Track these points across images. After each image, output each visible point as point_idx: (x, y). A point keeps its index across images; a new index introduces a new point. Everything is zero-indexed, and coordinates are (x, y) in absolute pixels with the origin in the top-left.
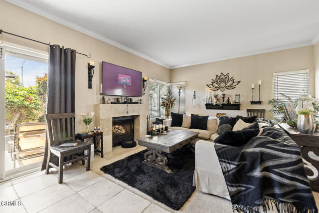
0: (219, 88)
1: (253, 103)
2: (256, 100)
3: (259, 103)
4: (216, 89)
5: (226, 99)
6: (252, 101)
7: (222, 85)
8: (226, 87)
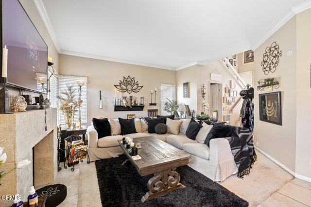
0: (127, 90)
1: (151, 104)
2: (153, 102)
3: (155, 104)
4: (124, 91)
5: (133, 101)
6: (150, 103)
7: (129, 87)
8: (132, 90)
